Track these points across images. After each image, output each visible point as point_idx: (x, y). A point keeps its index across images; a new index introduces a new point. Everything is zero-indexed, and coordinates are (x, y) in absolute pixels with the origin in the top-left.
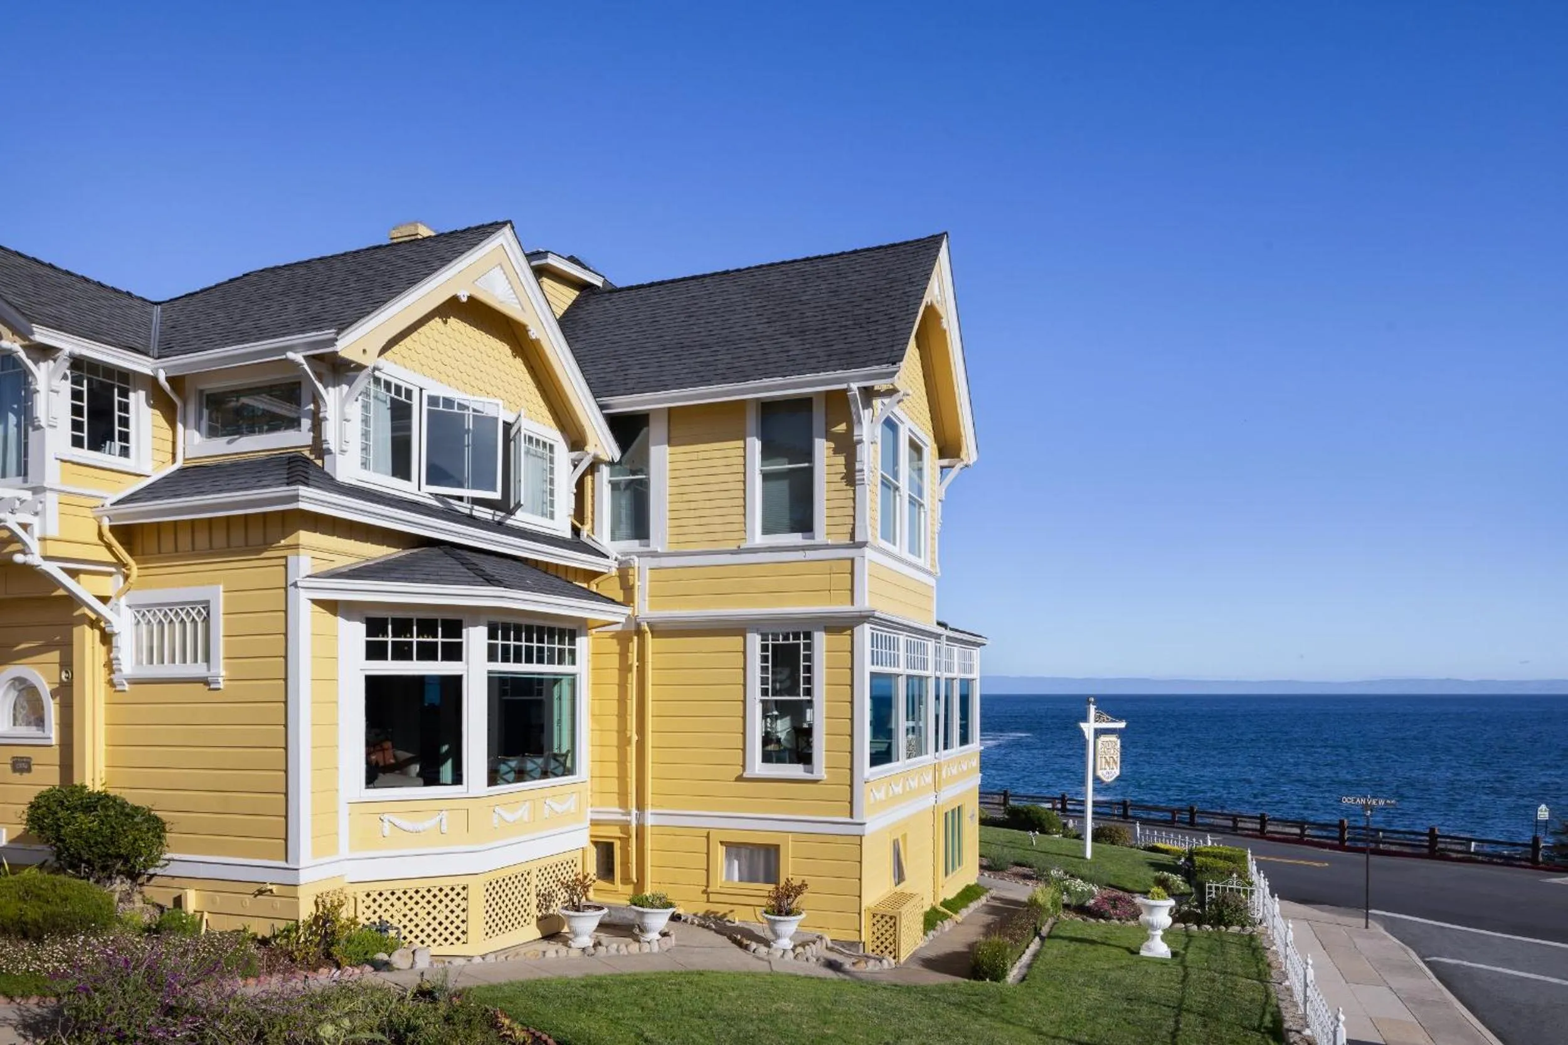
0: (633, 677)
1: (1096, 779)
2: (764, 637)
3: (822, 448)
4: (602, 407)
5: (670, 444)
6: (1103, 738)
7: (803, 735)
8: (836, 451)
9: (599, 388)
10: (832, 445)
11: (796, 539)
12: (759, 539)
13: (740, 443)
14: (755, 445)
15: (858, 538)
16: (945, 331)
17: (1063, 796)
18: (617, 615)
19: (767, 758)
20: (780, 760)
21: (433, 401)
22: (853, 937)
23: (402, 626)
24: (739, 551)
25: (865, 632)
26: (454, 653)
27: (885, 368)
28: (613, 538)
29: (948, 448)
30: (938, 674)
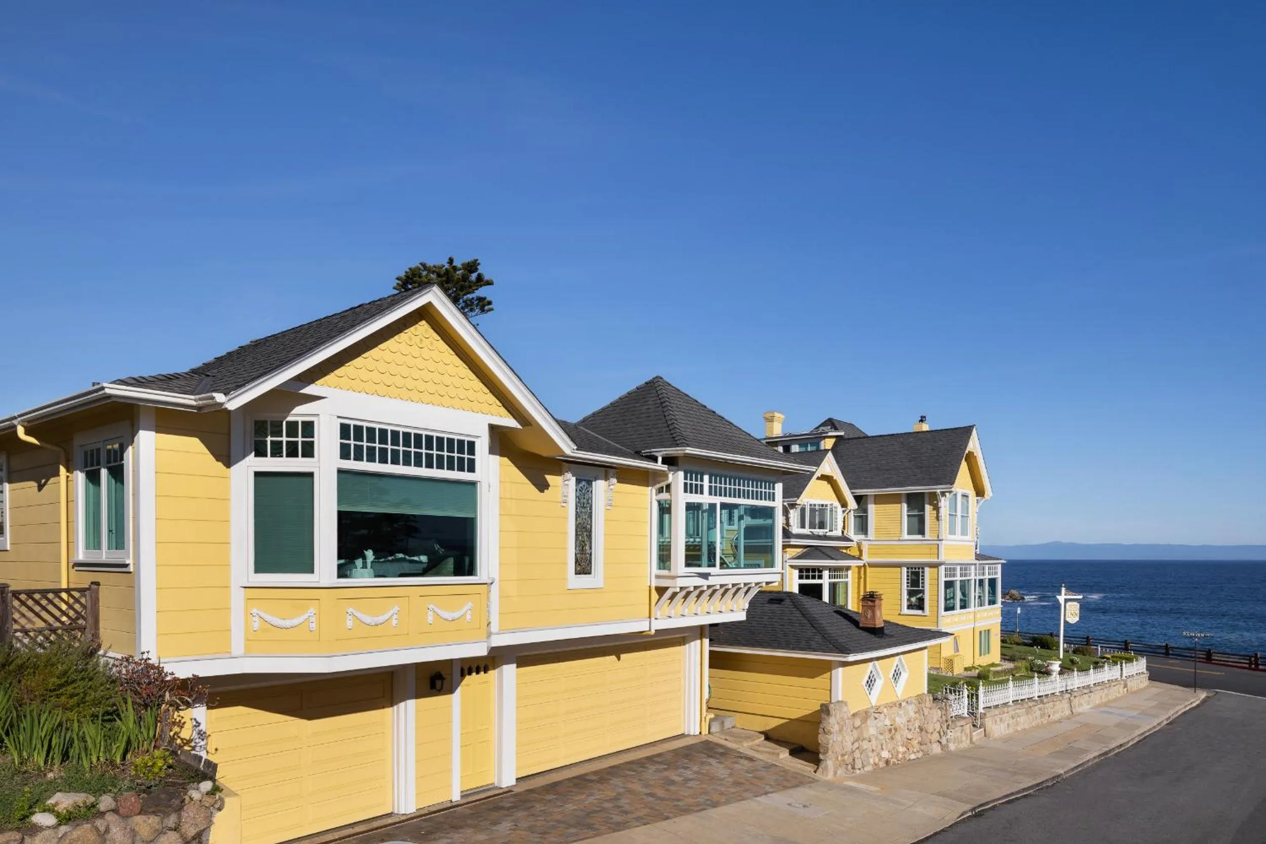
0: (862, 580)
1: (1066, 622)
2: (908, 568)
3: (928, 508)
4: (852, 493)
5: (875, 504)
6: (1069, 604)
7: (921, 601)
8: (934, 509)
9: (851, 486)
10: (932, 507)
11: (920, 537)
12: (906, 536)
13: (899, 505)
14: (905, 506)
15: (940, 538)
16: (976, 457)
17: (1088, 637)
18: (860, 563)
19: (908, 608)
20: (912, 609)
21: (811, 505)
22: (938, 666)
23: (808, 570)
24: (899, 540)
25: (942, 568)
26: (820, 577)
27: (948, 486)
28: (855, 534)
29: (980, 492)
30: (976, 578)
